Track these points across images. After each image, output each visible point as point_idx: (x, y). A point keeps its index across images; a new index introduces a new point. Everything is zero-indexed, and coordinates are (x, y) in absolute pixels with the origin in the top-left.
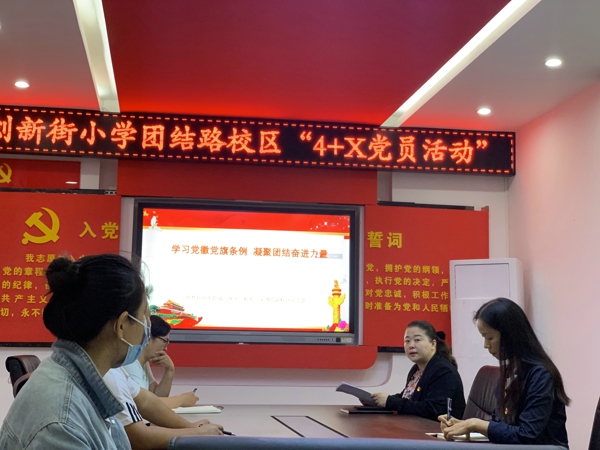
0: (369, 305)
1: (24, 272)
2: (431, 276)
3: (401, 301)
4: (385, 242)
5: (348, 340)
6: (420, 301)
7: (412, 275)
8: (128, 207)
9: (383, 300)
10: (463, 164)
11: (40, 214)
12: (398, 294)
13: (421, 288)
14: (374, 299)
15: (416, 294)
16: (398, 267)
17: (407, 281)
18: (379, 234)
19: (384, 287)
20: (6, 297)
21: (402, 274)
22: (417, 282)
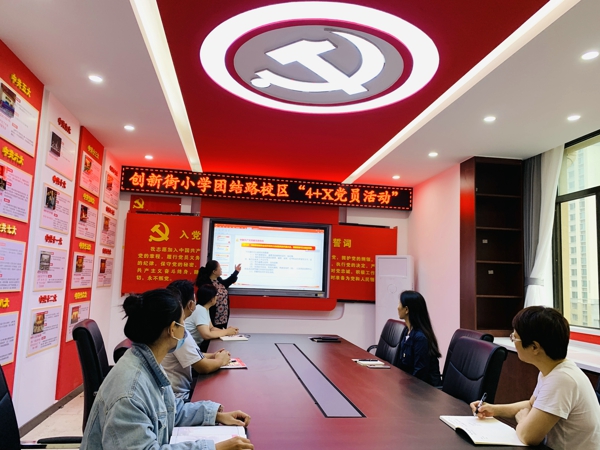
0: (333, 277)
1: (149, 256)
2: (366, 262)
3: (350, 275)
4: (342, 244)
5: (321, 295)
6: (360, 276)
7: (356, 262)
8: (207, 223)
9: (340, 275)
10: (385, 204)
11: (159, 226)
12: (348, 272)
13: (360, 269)
14: (335, 274)
15: (357, 272)
16: (349, 258)
17: (353, 265)
18: (339, 240)
19: (341, 268)
20: (139, 270)
21: (351, 261)
22: (359, 265)
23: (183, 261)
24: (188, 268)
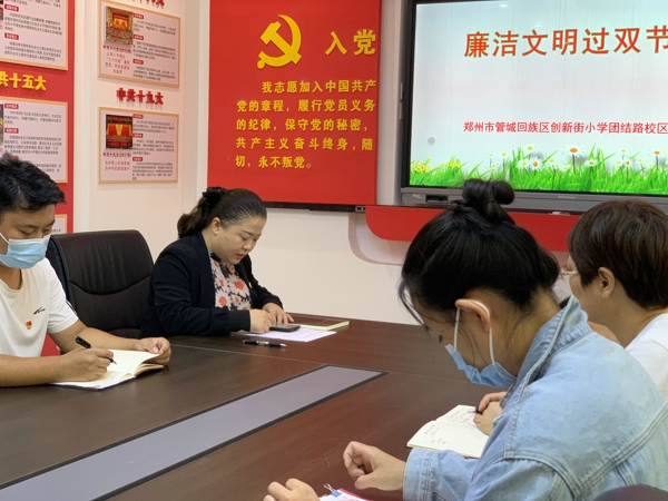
1: (261, 107)
20: (241, 142)
23: (336, 115)
24: (347, 134)
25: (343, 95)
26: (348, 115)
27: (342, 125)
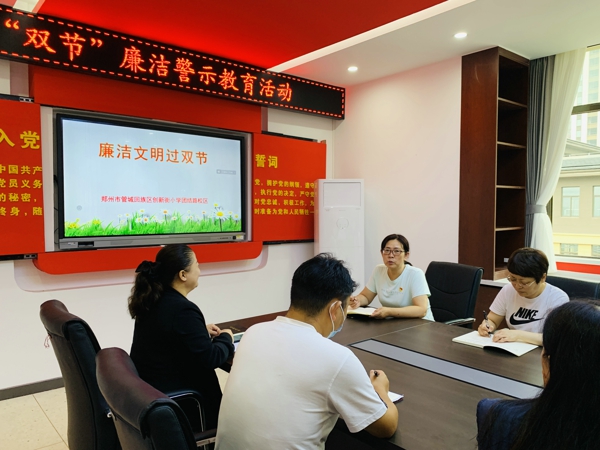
0: (256, 211)
2: (294, 189)
3: (277, 207)
4: (267, 163)
5: (240, 237)
6: (289, 207)
7: (284, 189)
8: (47, 116)
9: (266, 207)
12: (275, 202)
13: (289, 198)
14: (260, 206)
15: (286, 202)
16: (275, 182)
17: (280, 192)
18: (263, 157)
19: (266, 197)
21: (277, 188)
22: (286, 194)
23: (6, 190)
24: (19, 204)
25: (13, 176)
26: (19, 191)
27: (14, 198)
